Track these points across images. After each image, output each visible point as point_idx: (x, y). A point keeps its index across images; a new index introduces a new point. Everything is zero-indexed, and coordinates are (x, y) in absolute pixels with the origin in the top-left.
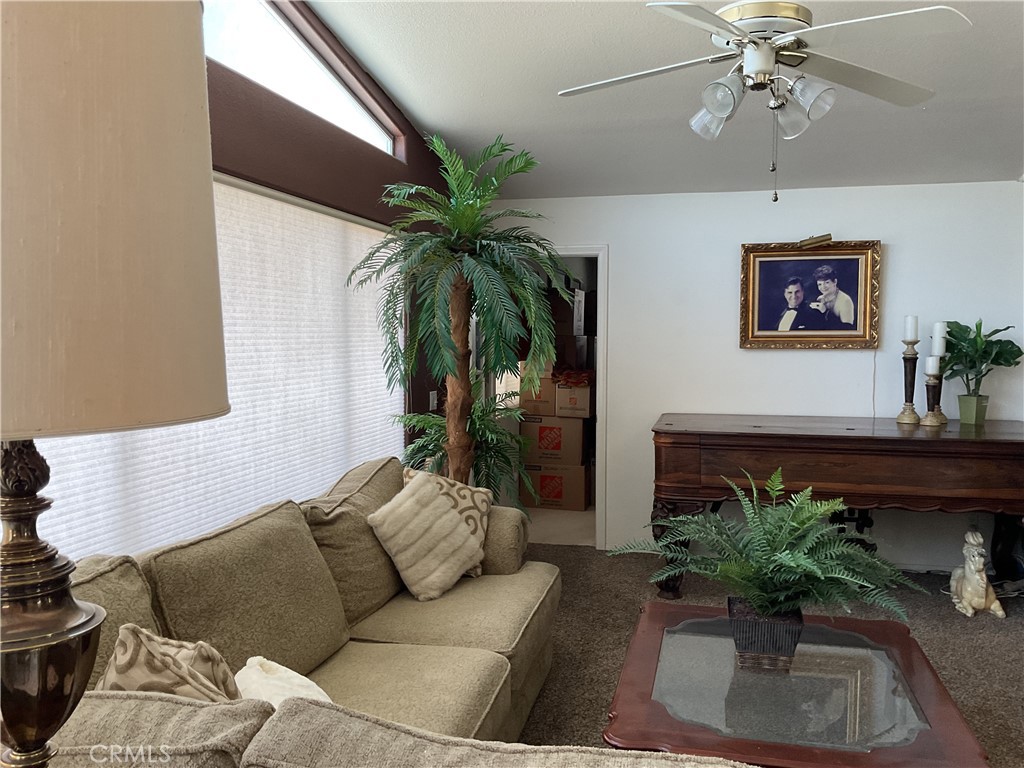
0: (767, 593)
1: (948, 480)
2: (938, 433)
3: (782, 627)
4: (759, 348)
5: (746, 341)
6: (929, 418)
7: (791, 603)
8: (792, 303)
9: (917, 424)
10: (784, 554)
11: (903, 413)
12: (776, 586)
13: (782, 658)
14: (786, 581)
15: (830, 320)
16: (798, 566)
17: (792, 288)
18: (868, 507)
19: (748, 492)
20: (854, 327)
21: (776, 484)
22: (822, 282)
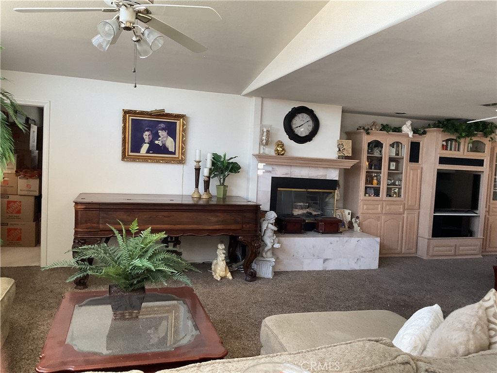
0: (128, 280)
1: (212, 222)
2: (208, 201)
3: (135, 296)
4: (131, 161)
5: (124, 157)
6: (205, 195)
7: (140, 284)
8: (147, 140)
9: (200, 198)
10: (137, 260)
11: (194, 193)
12: (133, 277)
13: (135, 311)
14: (138, 274)
15: (164, 150)
16: (143, 266)
17: (147, 133)
18: (178, 236)
19: (120, 231)
20: (174, 153)
21: (134, 227)
22: (161, 132)
